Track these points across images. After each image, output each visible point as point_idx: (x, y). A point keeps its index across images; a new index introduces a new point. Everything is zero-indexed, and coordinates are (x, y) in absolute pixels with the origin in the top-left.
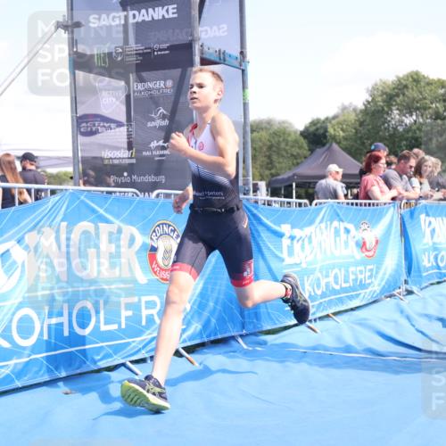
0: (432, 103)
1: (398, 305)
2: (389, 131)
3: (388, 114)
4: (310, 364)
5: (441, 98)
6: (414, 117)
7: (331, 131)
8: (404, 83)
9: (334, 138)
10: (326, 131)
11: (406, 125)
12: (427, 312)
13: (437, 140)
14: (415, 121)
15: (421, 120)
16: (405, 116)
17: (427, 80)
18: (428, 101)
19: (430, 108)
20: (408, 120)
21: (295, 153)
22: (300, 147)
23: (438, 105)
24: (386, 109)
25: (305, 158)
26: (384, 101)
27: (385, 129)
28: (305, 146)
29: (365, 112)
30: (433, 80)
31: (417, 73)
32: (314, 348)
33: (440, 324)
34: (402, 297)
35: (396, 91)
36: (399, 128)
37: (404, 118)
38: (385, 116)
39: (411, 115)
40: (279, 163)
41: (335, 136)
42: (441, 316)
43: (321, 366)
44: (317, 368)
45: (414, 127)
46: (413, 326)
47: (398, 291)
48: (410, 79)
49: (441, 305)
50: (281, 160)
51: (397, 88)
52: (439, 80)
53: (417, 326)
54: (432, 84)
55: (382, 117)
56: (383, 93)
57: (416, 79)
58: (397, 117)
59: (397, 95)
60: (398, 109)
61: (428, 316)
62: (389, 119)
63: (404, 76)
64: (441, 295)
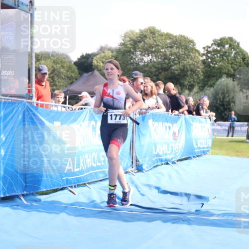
0: (162, 49)
1: (130, 178)
2: (133, 65)
3: (133, 53)
4: (68, 214)
5: (169, 45)
6: (150, 57)
7: (95, 62)
8: (144, 33)
9: (97, 67)
10: (92, 62)
11: (145, 62)
12: (149, 184)
13: (165, 74)
14: (151, 60)
15: (155, 60)
16: (144, 56)
17: (160, 33)
18: (159, 48)
19: (161, 52)
20: (147, 59)
21: (69, 76)
22: (73, 72)
23: (166, 50)
24: (132, 50)
25: (76, 79)
26: (131, 45)
27: (131, 63)
28: (76, 71)
29: (118, 51)
30: (164, 33)
31: (153, 28)
32: (73, 204)
33: (157, 191)
34: (134, 174)
35: (139, 39)
36: (140, 63)
37: (143, 57)
38: (132, 55)
39: (148, 56)
40: (59, 82)
41: (98, 66)
42: (158, 186)
43: (76, 216)
44: (73, 217)
45: (150, 64)
46: (139, 191)
47: (132, 169)
48: (149, 32)
49: (159, 179)
50: (60, 81)
51: (140, 37)
52: (168, 34)
53: (141, 192)
54: (162, 36)
55: (130, 55)
56: (131, 40)
57: (153, 32)
58: (140, 56)
59: (140, 42)
60: (140, 51)
61: (149, 186)
62: (134, 57)
63: (145, 29)
64: (160, 173)
